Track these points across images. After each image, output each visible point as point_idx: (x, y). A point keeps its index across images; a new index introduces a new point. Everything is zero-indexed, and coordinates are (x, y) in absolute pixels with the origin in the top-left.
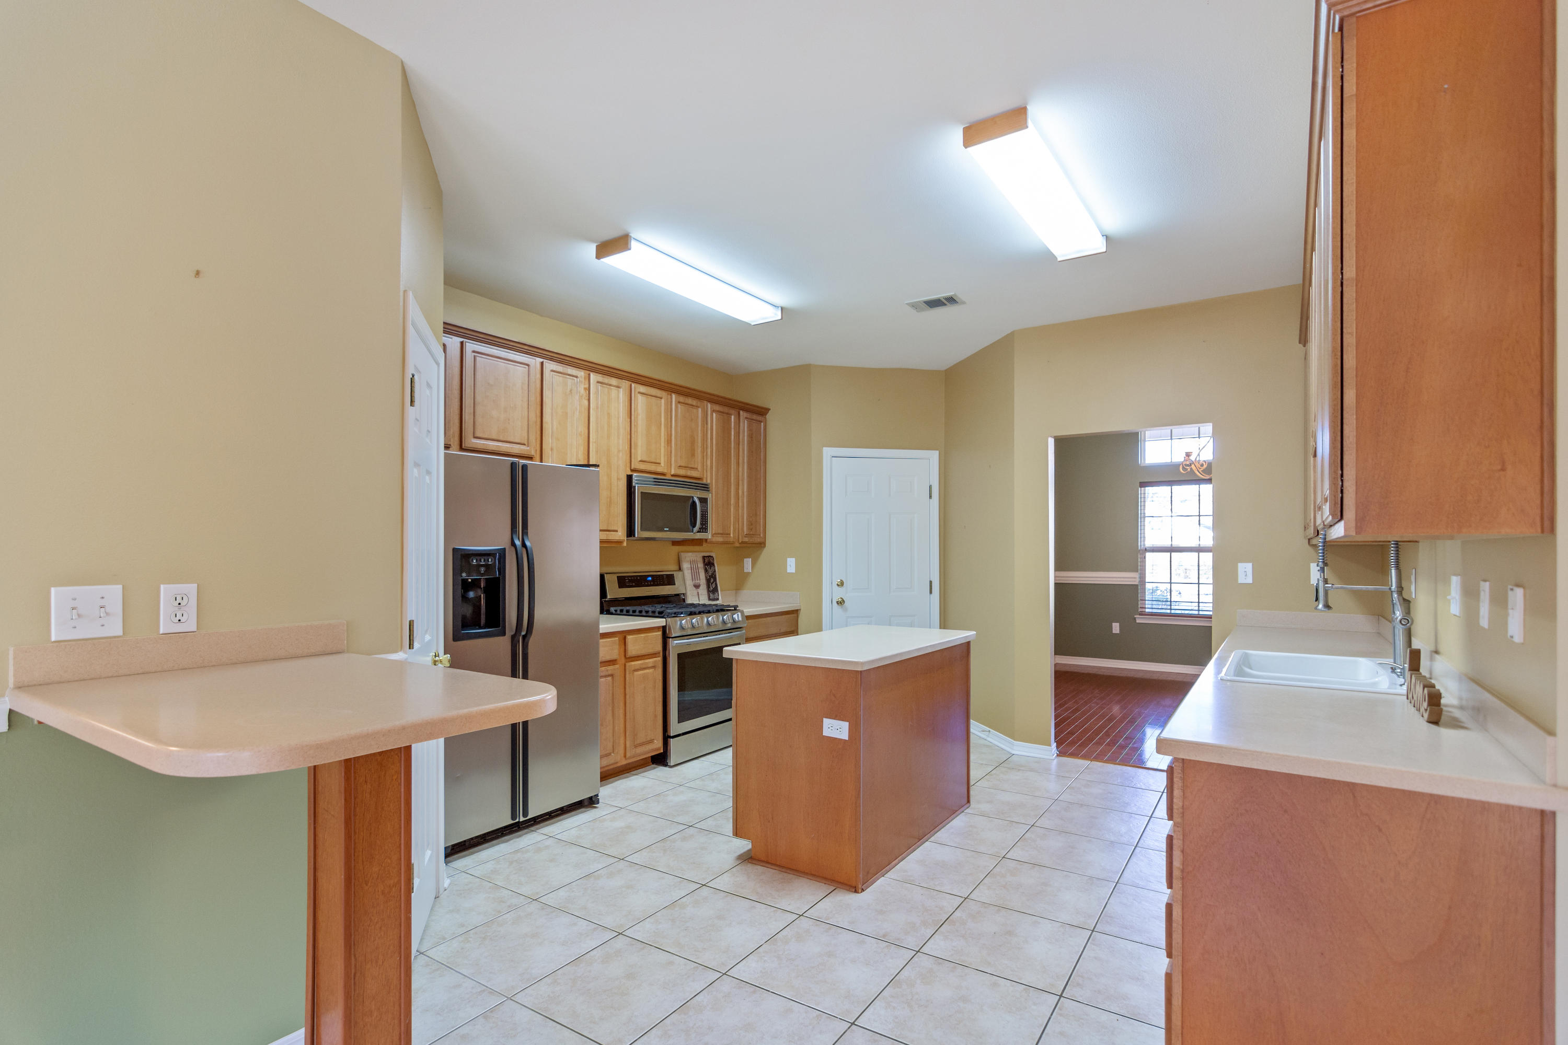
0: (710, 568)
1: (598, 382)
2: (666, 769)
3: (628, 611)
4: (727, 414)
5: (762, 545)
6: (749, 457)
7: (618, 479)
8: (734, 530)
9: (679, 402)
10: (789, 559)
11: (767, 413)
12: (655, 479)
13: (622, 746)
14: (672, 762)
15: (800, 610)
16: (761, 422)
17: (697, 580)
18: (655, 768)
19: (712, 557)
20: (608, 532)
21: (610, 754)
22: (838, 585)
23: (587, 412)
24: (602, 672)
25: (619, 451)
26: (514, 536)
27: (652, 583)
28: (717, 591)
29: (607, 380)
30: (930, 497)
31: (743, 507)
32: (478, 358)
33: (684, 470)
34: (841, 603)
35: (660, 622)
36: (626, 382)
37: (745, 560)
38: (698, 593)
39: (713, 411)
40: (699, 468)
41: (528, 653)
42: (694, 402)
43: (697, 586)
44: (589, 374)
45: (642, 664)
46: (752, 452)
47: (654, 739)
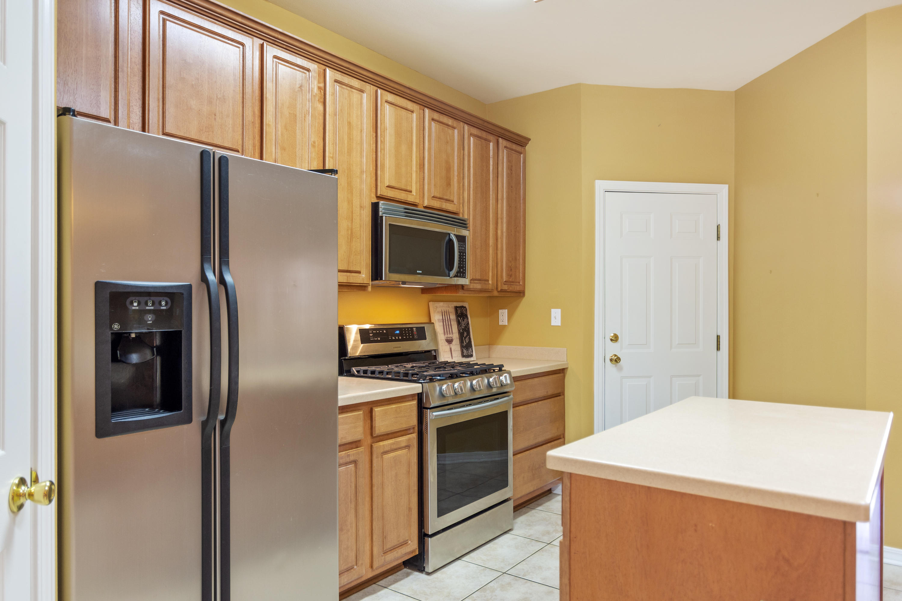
0: (463, 320)
1: (336, 81)
2: (422, 576)
3: (373, 372)
4: (486, 140)
5: (521, 294)
6: (508, 193)
7: (361, 207)
8: (493, 276)
9: (433, 119)
10: (553, 310)
11: (527, 144)
12: (405, 209)
13: (368, 553)
14: (430, 568)
15: (567, 368)
16: (521, 153)
17: (450, 334)
18: (408, 575)
19: (465, 307)
20: (348, 274)
21: (352, 568)
22: (612, 340)
23: (321, 118)
24: (342, 458)
25: (362, 172)
26: (206, 266)
27: (400, 338)
28: (471, 346)
29: (346, 79)
30: (718, 238)
31: (502, 249)
32: (168, 22)
33: (438, 202)
34: (616, 360)
35: (415, 388)
36: (370, 86)
37: (500, 311)
38: (451, 349)
39: (471, 135)
40: (455, 201)
41: (229, 448)
42: (450, 122)
43: (449, 341)
44: (325, 71)
45: (392, 444)
46: (512, 187)
47: (408, 540)
